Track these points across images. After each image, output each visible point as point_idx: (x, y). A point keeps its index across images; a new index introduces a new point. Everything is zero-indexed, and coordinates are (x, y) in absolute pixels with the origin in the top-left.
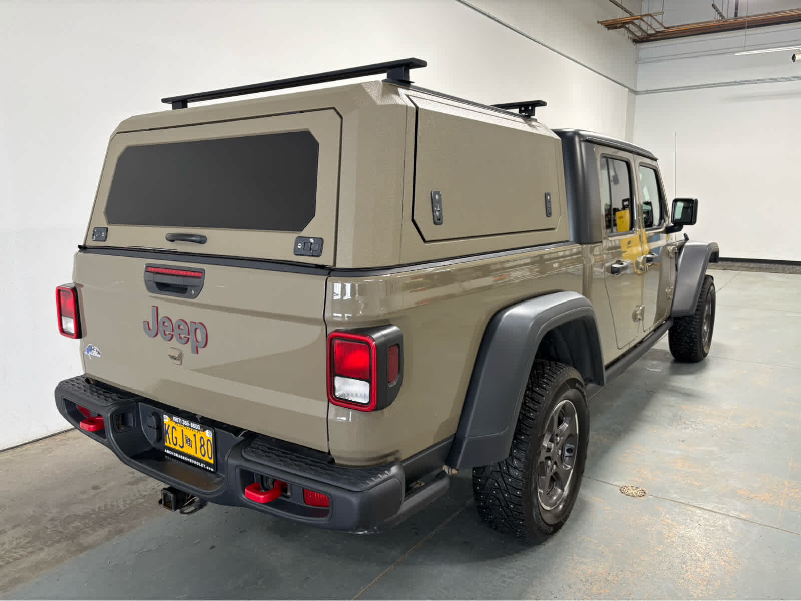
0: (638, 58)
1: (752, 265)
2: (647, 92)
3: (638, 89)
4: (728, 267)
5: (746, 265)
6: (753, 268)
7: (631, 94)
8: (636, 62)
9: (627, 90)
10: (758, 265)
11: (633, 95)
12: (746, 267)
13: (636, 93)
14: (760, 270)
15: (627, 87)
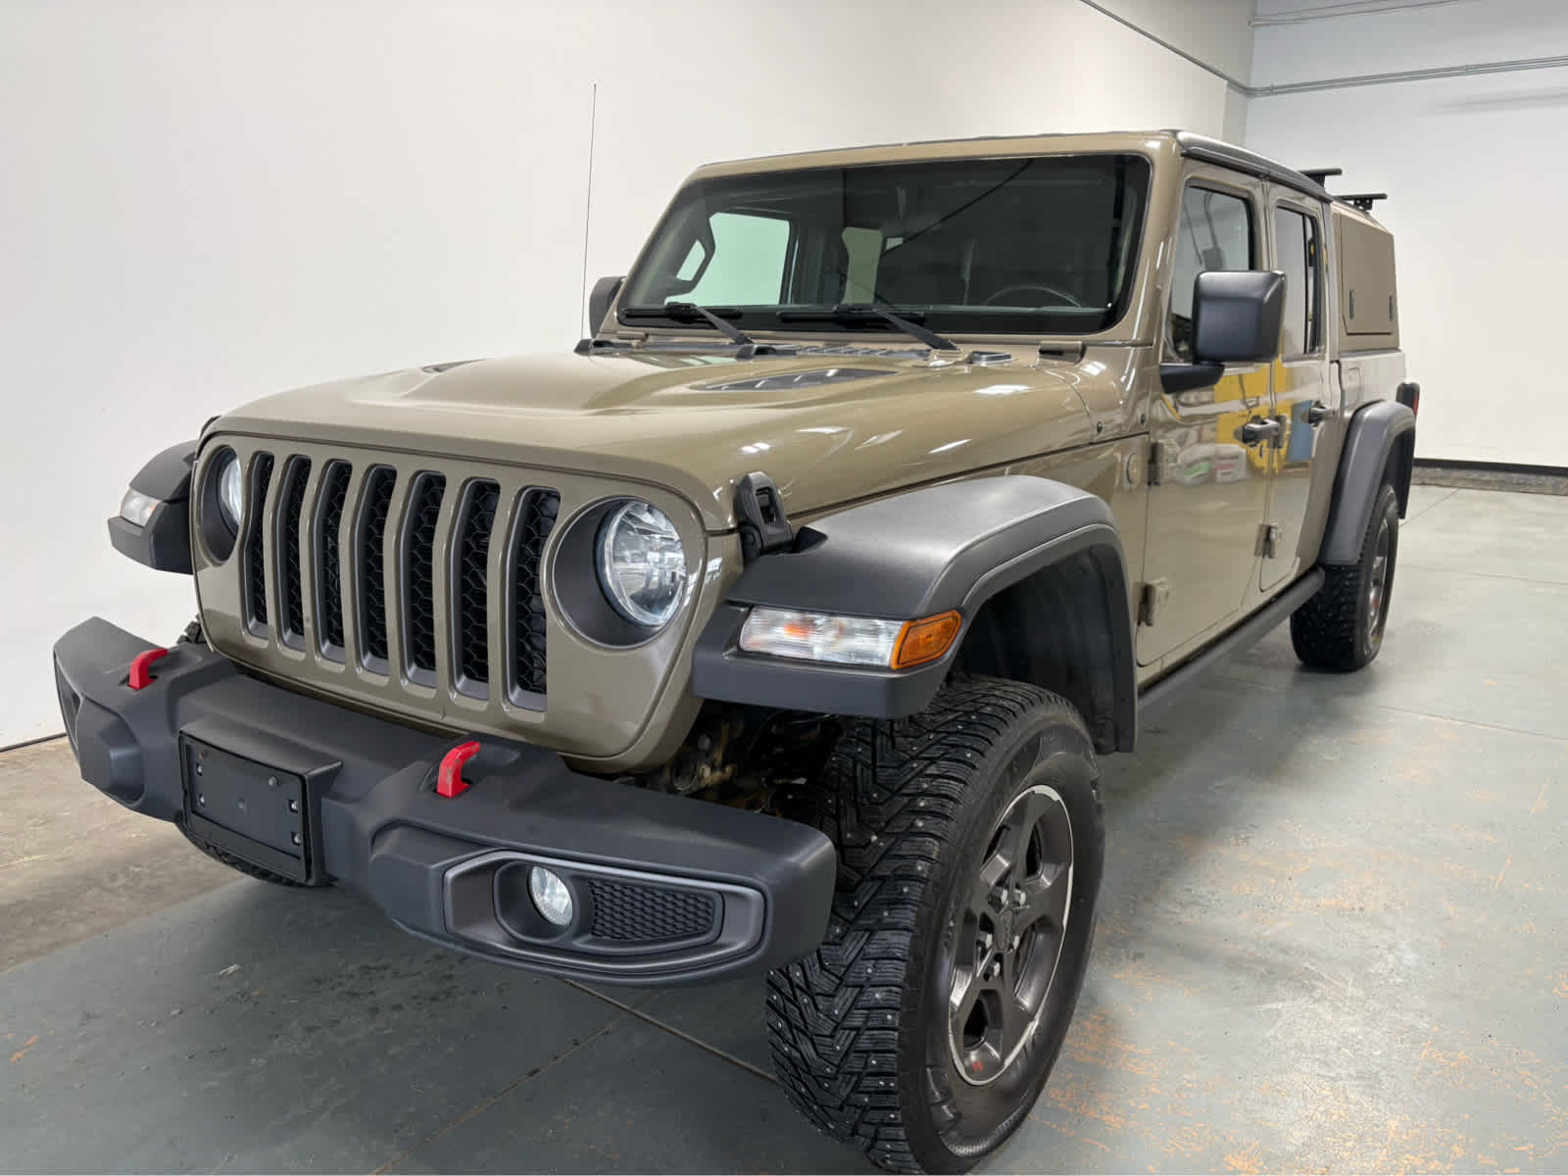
0: (1254, 14)
1: (1488, 476)
2: (1272, 91)
3: (1253, 85)
4: (1435, 478)
5: (1474, 474)
6: (1488, 483)
7: (1232, 91)
8: (1249, 23)
9: (1226, 82)
10: (1501, 476)
11: (1238, 96)
12: (1473, 480)
13: (1249, 92)
14: (1502, 486)
15: (1222, 76)
